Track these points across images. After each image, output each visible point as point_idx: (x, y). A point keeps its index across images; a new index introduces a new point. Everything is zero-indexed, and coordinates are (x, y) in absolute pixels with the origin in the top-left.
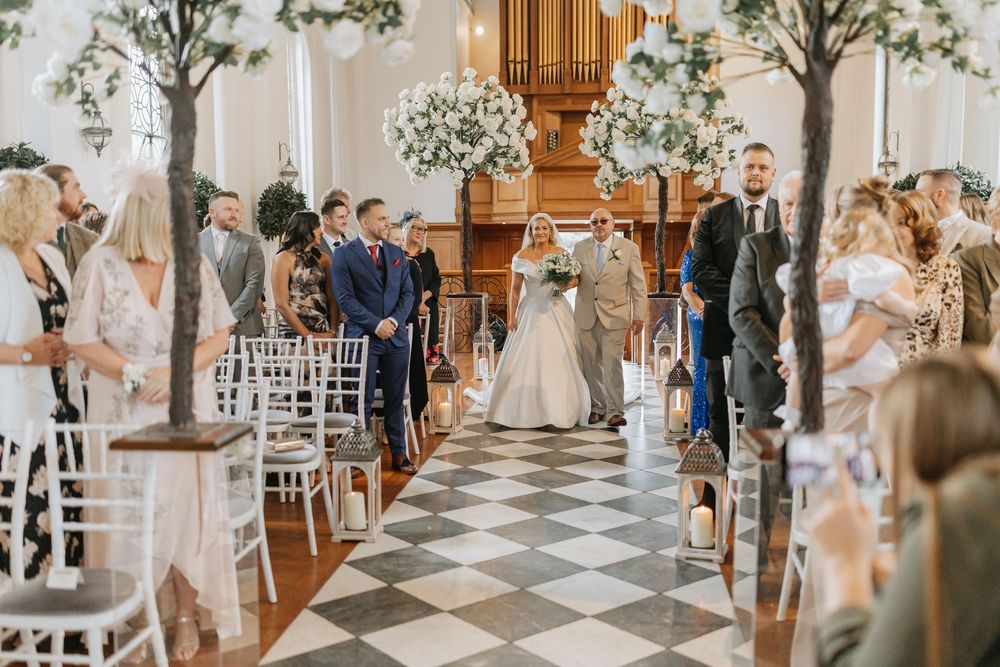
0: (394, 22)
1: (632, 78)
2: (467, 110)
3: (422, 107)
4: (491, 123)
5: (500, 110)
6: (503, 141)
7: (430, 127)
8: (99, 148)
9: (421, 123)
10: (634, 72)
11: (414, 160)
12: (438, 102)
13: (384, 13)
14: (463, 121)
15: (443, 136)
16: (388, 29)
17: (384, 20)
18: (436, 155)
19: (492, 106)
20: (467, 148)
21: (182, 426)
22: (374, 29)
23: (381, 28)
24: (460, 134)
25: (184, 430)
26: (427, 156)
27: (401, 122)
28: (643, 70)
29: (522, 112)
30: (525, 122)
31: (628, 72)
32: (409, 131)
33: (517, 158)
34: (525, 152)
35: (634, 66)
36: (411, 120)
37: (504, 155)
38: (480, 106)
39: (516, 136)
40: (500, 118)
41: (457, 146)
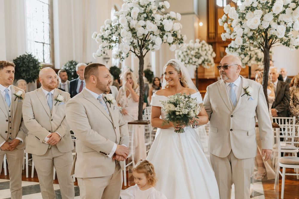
0: (182, 43)
1: (229, 51)
2: (197, 50)
3: (185, 50)
4: (203, 53)
5: (205, 50)
6: (206, 58)
7: (187, 55)
8: (107, 62)
9: (185, 54)
10: (230, 50)
11: (183, 63)
12: (189, 48)
13: (180, 41)
14: (196, 53)
15: (191, 57)
16: (180, 44)
17: (180, 42)
18: (189, 62)
19: (203, 49)
20: (197, 60)
21: (141, 120)
22: (178, 44)
23: (179, 44)
24: (195, 56)
25: (141, 121)
26: (187, 62)
27: (180, 53)
28: (232, 49)
29: (212, 50)
30: (212, 53)
31: (229, 50)
32: (182, 56)
33: (210, 62)
34: (212, 61)
35: (230, 49)
36: (183, 53)
37: (207, 61)
38: (200, 49)
39: (210, 56)
40: (205, 52)
41: (194, 59)
